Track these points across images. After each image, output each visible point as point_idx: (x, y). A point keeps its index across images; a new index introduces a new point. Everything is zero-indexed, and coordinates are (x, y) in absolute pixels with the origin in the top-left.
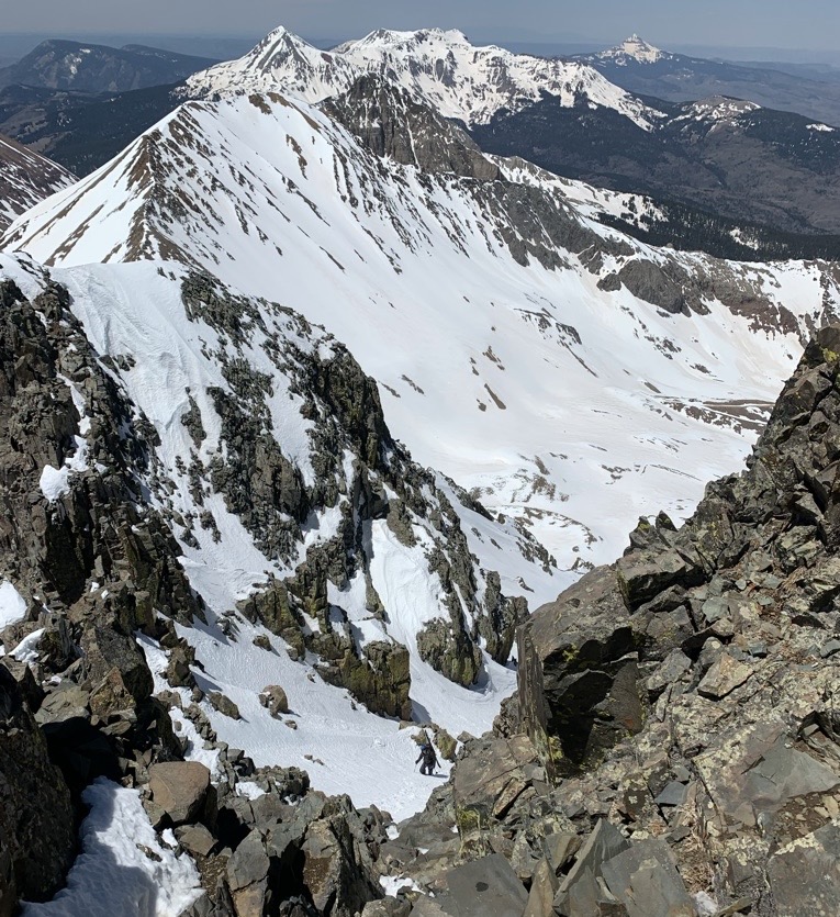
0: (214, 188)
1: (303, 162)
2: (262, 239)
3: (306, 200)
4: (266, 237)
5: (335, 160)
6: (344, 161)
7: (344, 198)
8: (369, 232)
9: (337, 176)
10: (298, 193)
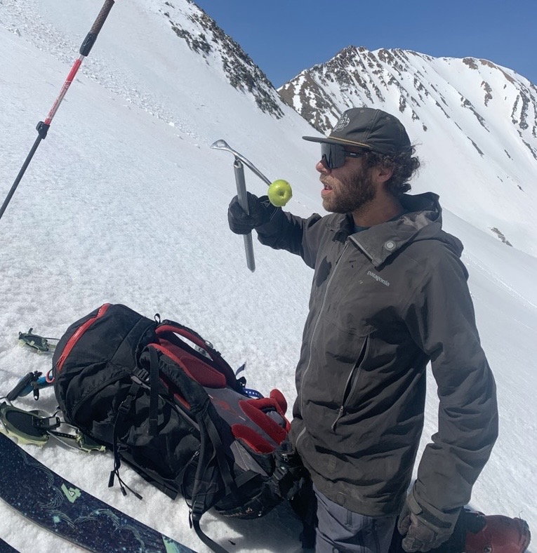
0: (390, 83)
1: (489, 97)
2: (413, 118)
3: (475, 113)
4: (417, 118)
5: (518, 99)
6: (526, 101)
7: (515, 122)
8: (528, 145)
9: (515, 108)
10: (471, 109)
